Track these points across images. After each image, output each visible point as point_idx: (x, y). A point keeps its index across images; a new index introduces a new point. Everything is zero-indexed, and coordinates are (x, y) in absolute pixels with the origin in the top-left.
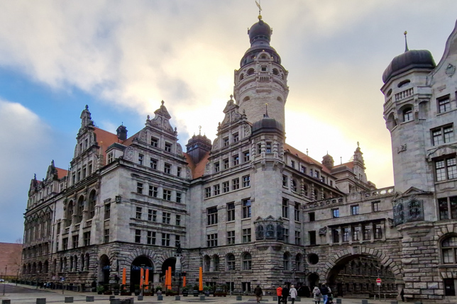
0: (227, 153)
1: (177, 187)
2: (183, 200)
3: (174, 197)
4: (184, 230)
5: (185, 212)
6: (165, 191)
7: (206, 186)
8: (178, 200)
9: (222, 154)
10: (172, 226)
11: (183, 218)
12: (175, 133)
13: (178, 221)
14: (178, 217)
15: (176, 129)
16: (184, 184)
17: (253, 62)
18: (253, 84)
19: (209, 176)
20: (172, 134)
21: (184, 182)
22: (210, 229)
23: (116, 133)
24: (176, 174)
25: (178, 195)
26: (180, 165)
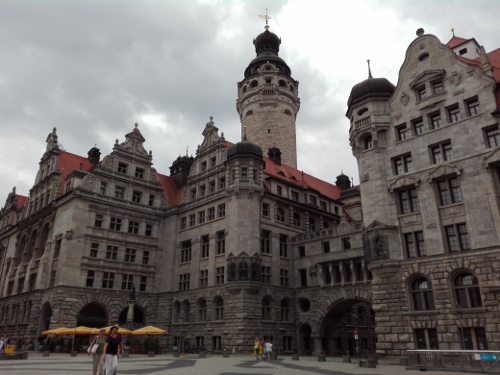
0: (204, 179)
1: (147, 218)
2: (154, 234)
3: (142, 229)
4: (152, 269)
5: (156, 247)
6: (131, 223)
7: (182, 216)
8: (148, 233)
9: (199, 180)
10: (136, 265)
11: (153, 255)
12: (150, 157)
13: (146, 260)
14: (146, 253)
15: (151, 152)
16: (157, 215)
17: (257, 74)
18: (256, 97)
19: (185, 205)
20: (147, 159)
21: (158, 211)
22: (183, 268)
23: (87, 156)
24: (147, 203)
25: (149, 227)
26: (154, 192)
